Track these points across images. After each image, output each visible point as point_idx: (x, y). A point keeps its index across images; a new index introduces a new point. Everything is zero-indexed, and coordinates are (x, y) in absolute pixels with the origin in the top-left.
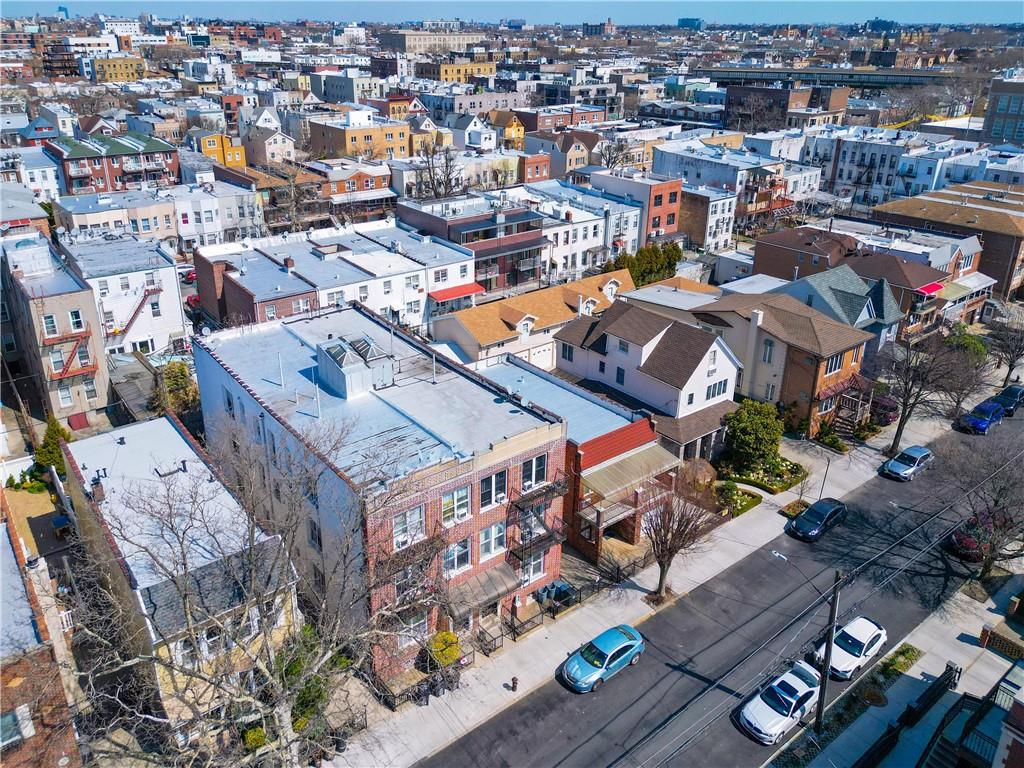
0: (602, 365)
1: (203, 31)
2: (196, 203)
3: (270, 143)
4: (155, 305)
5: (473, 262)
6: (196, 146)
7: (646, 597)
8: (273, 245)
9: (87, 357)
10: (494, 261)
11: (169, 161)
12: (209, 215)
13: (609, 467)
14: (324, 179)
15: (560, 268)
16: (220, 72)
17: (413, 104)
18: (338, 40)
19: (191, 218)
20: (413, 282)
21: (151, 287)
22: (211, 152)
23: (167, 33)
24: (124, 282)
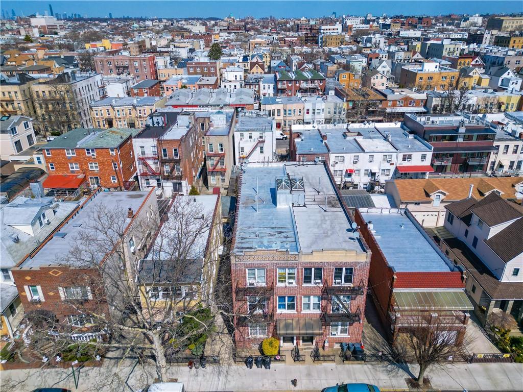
0: (467, 232)
1: (388, 21)
2: (314, 104)
3: (374, 79)
4: (262, 148)
5: (432, 153)
6: (337, 77)
7: (409, 379)
8: (328, 128)
9: (223, 165)
10: (451, 155)
11: (321, 84)
12: (319, 111)
13: (416, 293)
14: (384, 98)
15: (506, 169)
16: (378, 42)
17: (475, 60)
18: (463, 24)
19: (311, 111)
20: (387, 158)
21: (261, 140)
22: (342, 81)
23: (371, 23)
24: (250, 135)
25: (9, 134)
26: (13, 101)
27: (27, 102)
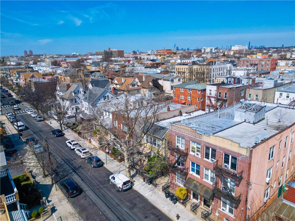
24: (288, 95)
25: (170, 82)
26: (185, 72)
27: (190, 73)
